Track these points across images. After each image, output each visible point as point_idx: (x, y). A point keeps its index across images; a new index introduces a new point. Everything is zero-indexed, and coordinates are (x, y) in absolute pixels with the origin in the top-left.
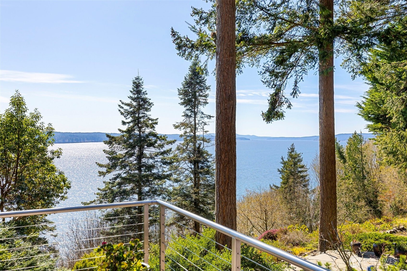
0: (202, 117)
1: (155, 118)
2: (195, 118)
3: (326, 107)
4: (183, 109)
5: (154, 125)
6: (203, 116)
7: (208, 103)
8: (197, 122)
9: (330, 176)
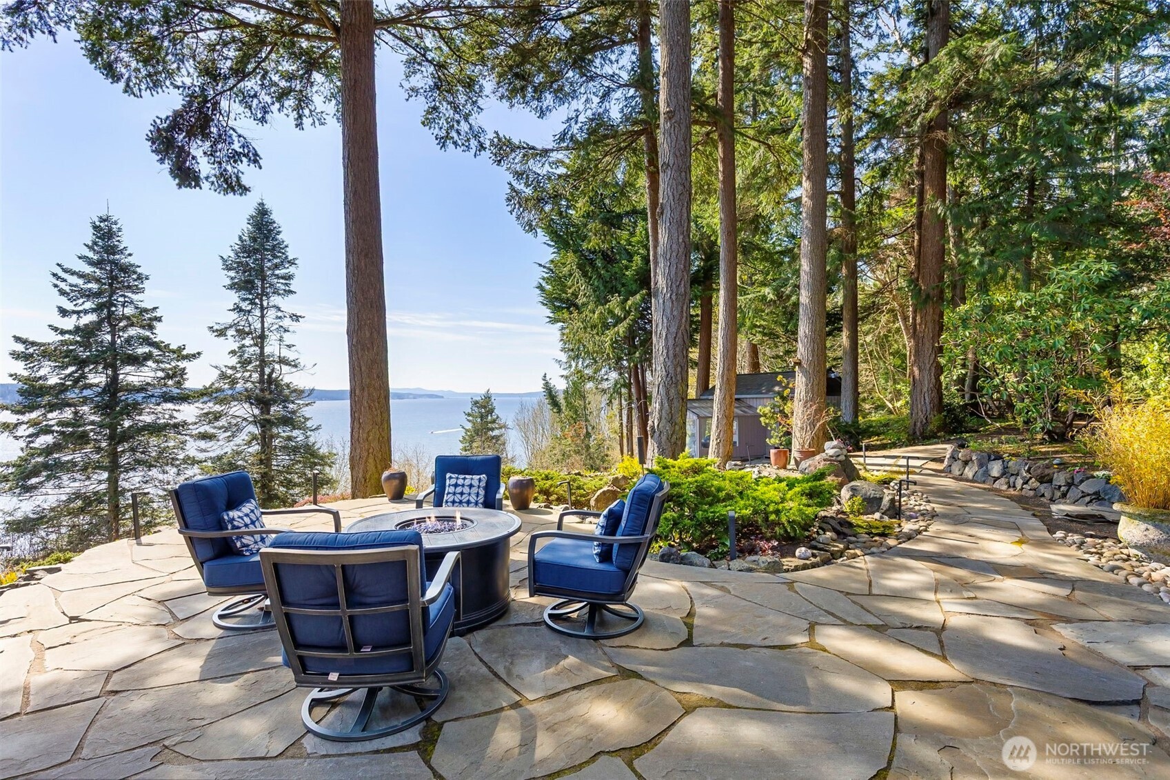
0: (280, 318)
1: (150, 307)
2: (262, 317)
3: (355, 175)
4: (233, 297)
5: (154, 323)
6: (280, 314)
7: (291, 292)
8: (266, 325)
9: (368, 334)
